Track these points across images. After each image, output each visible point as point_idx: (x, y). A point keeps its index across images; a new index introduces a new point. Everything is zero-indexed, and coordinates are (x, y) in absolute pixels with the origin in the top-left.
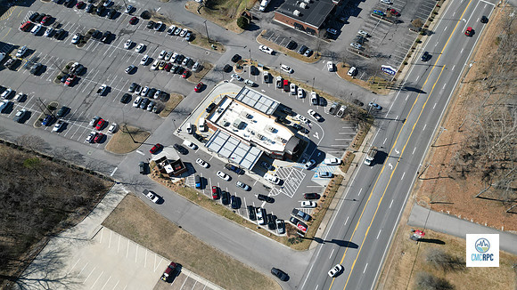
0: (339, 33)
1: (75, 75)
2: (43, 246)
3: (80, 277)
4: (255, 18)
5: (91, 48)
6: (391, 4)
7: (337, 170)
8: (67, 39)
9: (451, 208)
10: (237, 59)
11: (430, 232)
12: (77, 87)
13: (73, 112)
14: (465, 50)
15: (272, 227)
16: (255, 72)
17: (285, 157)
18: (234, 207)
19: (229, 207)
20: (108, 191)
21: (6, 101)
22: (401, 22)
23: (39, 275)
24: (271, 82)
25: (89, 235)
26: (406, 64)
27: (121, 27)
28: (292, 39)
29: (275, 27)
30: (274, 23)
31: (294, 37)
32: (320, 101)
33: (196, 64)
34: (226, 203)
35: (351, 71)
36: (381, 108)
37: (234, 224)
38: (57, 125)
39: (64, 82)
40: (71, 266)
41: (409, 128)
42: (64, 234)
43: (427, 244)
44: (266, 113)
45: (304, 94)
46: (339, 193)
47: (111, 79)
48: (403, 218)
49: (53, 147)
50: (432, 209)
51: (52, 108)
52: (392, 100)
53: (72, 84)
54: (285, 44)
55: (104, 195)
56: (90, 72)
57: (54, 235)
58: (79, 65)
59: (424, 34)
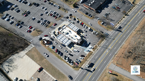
0: (101, 12)
1: (27, 14)
2: (10, 57)
3: (17, 67)
4: (78, 5)
5: (32, 7)
6: (118, 5)
7: (92, 50)
8: (27, 4)
9: (122, 66)
10: (71, 15)
11: (114, 72)
12: (27, 17)
13: (25, 23)
14: (137, 22)
15: (70, 62)
16: (75, 19)
17: (78, 44)
18: (61, 55)
19: (59, 55)
20: (29, 45)
21: (8, 18)
22: (120, 11)
23: (7, 64)
24: (78, 23)
25: (22, 56)
26: (119, 23)
27: (41, 3)
28: (87, 12)
29: (83, 8)
30: (83, 7)
31: (88, 11)
32: (91, 30)
33: (59, 15)
34: (59, 54)
35: (102, 23)
36: (108, 35)
37: (60, 60)
38: (20, 26)
39: (24, 15)
40: (15, 63)
41: (115, 42)
42: (15, 55)
43: (113, 75)
44: (75, 31)
45: (87, 28)
46: (90, 57)
47: (36, 16)
48: (107, 66)
49: (18, 32)
50: (117, 65)
51: (19, 22)
52: (112, 33)
53: (26, 16)
54: (85, 13)
55: (28, 46)
56: (31, 13)
57: (13, 55)
58: (29, 11)
59: (126, 15)
